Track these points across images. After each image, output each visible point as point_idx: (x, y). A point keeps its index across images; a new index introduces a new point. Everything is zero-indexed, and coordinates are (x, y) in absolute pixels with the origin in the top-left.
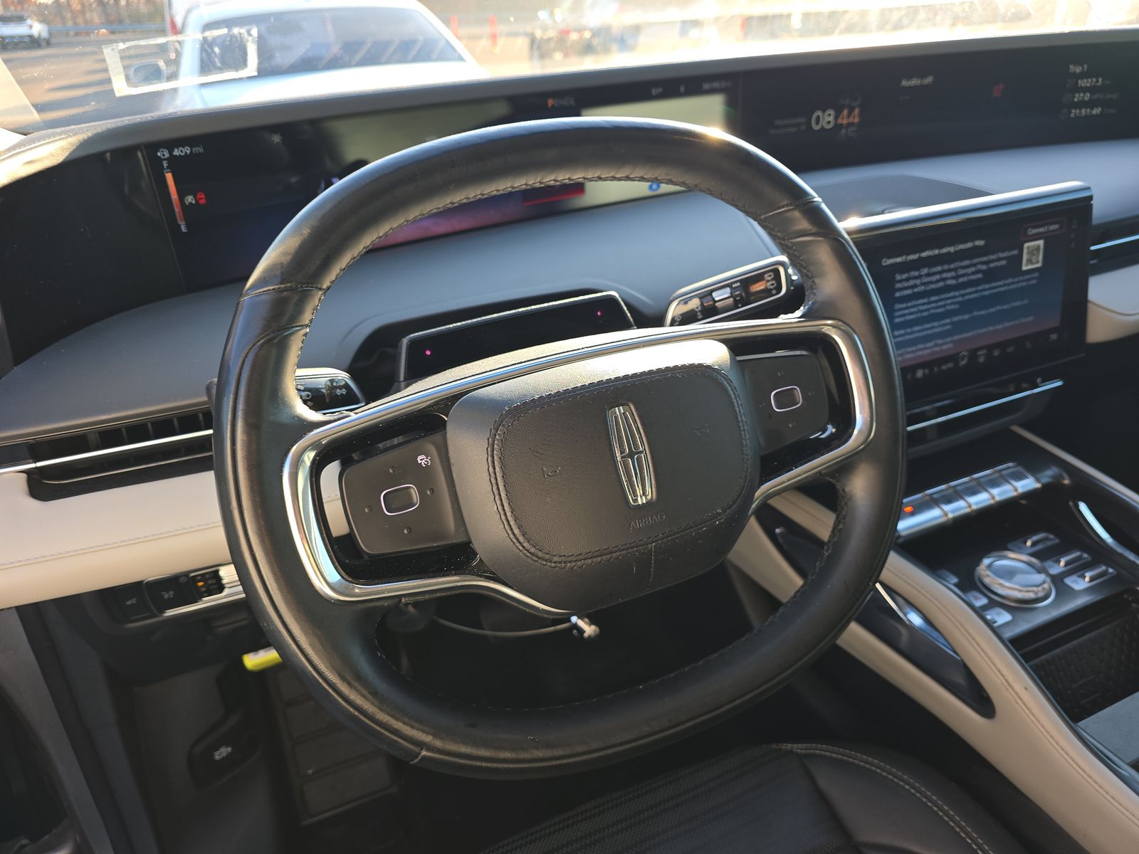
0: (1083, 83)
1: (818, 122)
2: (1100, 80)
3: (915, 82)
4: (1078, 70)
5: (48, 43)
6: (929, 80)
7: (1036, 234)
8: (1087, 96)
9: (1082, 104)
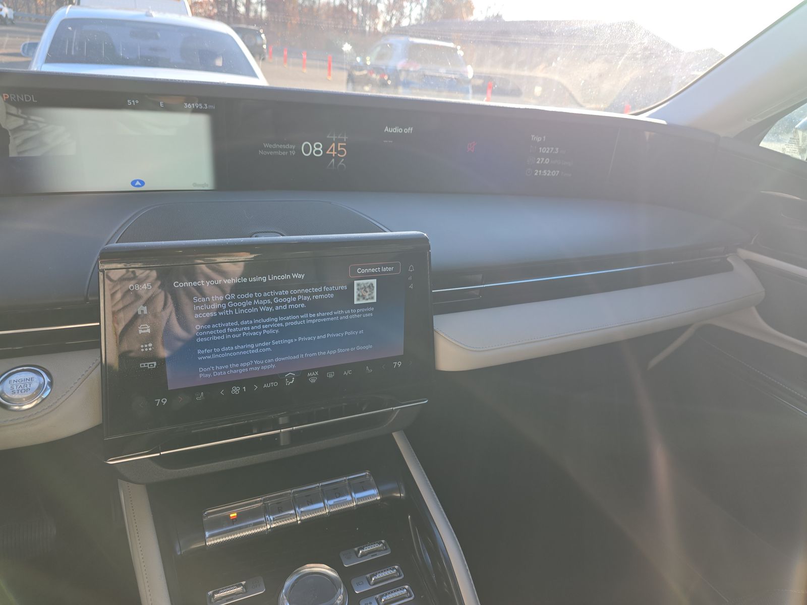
0: (543, 150)
1: (307, 151)
2: (557, 149)
3: (397, 130)
4: (539, 139)
5: (12, 23)
6: (410, 130)
7: (366, 274)
8: (547, 161)
9: (542, 167)
